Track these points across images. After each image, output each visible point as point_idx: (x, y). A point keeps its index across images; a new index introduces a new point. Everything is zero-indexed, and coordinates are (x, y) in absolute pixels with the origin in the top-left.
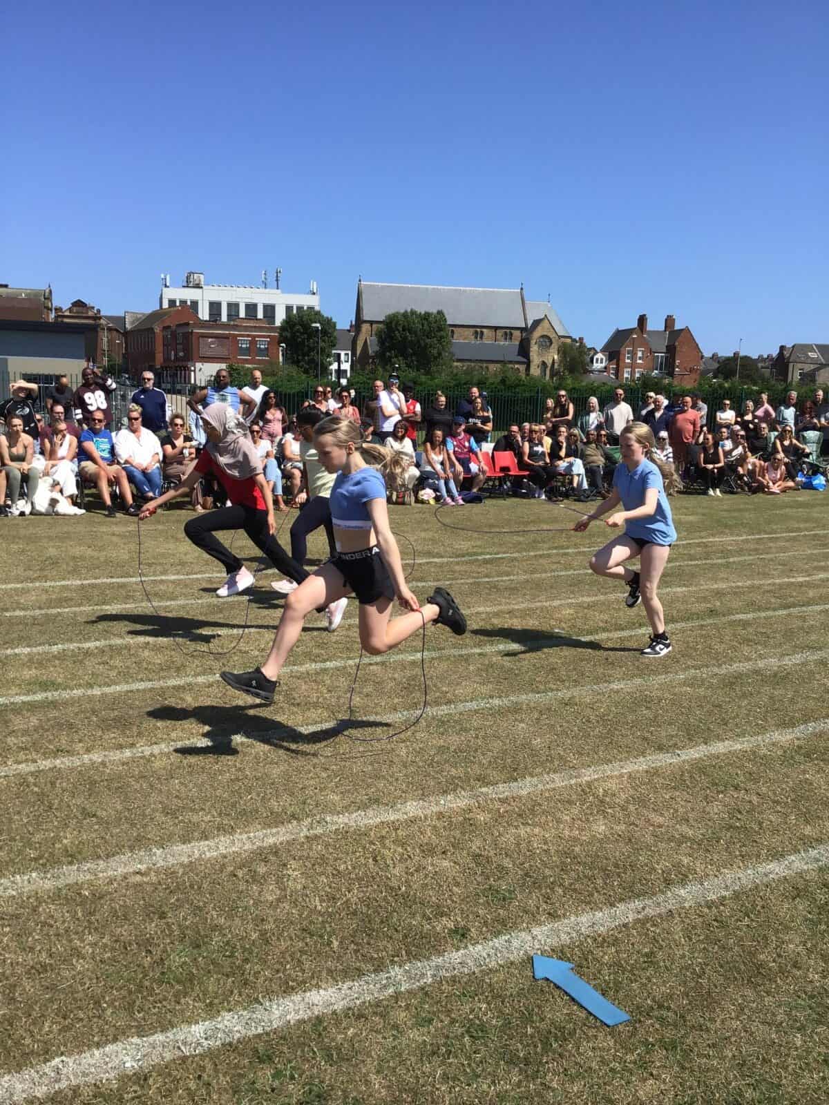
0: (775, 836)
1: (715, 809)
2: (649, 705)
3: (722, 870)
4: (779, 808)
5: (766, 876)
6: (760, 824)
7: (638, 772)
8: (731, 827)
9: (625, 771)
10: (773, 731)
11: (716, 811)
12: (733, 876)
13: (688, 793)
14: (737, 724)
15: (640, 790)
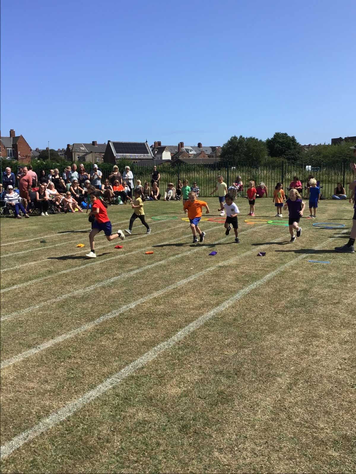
0: (91, 377)
1: (61, 371)
2: (21, 325)
3: (67, 402)
4: (91, 362)
5: (89, 399)
6: (83, 373)
7: (18, 362)
8: (69, 378)
9: (11, 364)
10: (85, 325)
11: (61, 372)
12: (72, 404)
13: (46, 367)
14: (67, 325)
15: (20, 372)
